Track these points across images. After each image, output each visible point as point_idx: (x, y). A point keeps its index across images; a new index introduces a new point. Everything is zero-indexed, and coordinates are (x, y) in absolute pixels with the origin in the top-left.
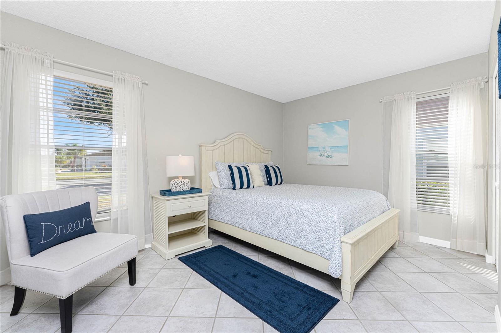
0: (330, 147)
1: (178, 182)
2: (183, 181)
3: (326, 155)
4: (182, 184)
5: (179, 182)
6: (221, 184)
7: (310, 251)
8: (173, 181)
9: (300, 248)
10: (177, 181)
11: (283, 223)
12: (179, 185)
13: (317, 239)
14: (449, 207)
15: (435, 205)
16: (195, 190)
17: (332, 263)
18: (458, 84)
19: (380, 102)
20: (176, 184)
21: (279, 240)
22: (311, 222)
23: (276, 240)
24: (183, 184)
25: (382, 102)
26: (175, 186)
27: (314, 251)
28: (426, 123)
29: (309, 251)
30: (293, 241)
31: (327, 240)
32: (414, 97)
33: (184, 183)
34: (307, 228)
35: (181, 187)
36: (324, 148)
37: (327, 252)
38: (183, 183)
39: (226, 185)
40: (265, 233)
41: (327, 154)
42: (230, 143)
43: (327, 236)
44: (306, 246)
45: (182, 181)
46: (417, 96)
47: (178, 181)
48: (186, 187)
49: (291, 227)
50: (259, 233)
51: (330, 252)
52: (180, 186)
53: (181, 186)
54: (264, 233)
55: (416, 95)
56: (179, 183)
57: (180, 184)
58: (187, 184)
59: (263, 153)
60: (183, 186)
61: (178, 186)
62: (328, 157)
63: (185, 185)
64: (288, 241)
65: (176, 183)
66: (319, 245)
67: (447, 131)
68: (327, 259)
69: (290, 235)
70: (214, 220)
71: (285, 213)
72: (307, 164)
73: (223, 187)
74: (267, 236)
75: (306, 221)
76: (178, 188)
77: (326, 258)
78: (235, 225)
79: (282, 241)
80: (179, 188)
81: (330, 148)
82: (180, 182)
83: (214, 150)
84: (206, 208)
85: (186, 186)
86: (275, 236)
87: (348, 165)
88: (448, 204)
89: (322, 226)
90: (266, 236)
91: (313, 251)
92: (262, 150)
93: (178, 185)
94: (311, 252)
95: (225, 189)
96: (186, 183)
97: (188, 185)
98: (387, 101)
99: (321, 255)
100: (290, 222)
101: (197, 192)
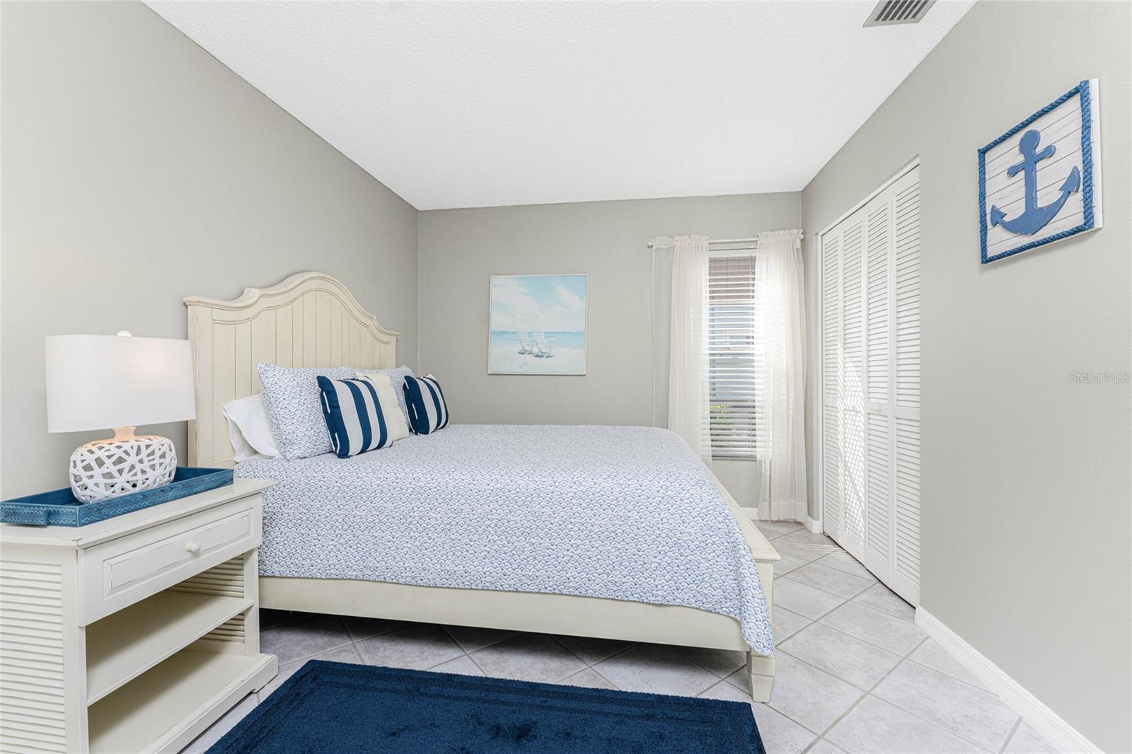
0: (545, 333)
1: (120, 453)
2: (148, 446)
3: (536, 351)
4: (141, 461)
5: (126, 452)
6: (283, 443)
7: (667, 603)
8: (91, 452)
9: (635, 601)
10: (113, 450)
11: (573, 542)
12: (126, 466)
13: (682, 567)
14: (755, 447)
15: (728, 446)
16: (206, 477)
17: (754, 621)
18: (768, 236)
19: (649, 247)
20: (109, 462)
21: (564, 591)
22: (660, 526)
23: (555, 594)
24: (146, 460)
25: (652, 246)
26: (104, 470)
27: (677, 600)
28: (727, 297)
29: (665, 602)
30: (612, 587)
31: (711, 562)
32: (706, 248)
33: (152, 453)
34: (649, 542)
35: (135, 474)
36: (530, 334)
37: (715, 593)
38: (144, 452)
39: (308, 445)
40: (512, 582)
41: (538, 350)
42: (292, 302)
43: (709, 554)
44: (654, 592)
45: (143, 448)
46: (711, 245)
47: (119, 447)
48: (159, 471)
49: (600, 549)
50: (487, 584)
51: (722, 593)
52: (133, 467)
53: (138, 467)
54: (507, 583)
55: (710, 243)
56: (125, 456)
57: (132, 460)
58: (163, 456)
59: (377, 340)
60: (146, 466)
61: (120, 472)
62: (542, 357)
63: (157, 461)
64: (597, 588)
65: (109, 457)
66: (689, 580)
67: (753, 314)
68: (715, 613)
69: (600, 571)
70: (274, 577)
71: (574, 510)
72: (489, 373)
73: (298, 453)
74: (519, 589)
75: (643, 525)
76: (120, 481)
77: (711, 609)
78: (381, 578)
79: (577, 593)
80: (126, 476)
81: (546, 336)
82: (133, 452)
83: (241, 322)
84: (255, 539)
85: (161, 464)
86: (551, 584)
87: (584, 375)
88: (754, 443)
89: (692, 531)
90: (517, 591)
91: (674, 599)
92: (376, 332)
93: (120, 467)
94: (670, 603)
95: (305, 457)
96: (158, 454)
97: (167, 460)
98: (663, 246)
99: (699, 604)
100: (596, 533)
101: (213, 485)
